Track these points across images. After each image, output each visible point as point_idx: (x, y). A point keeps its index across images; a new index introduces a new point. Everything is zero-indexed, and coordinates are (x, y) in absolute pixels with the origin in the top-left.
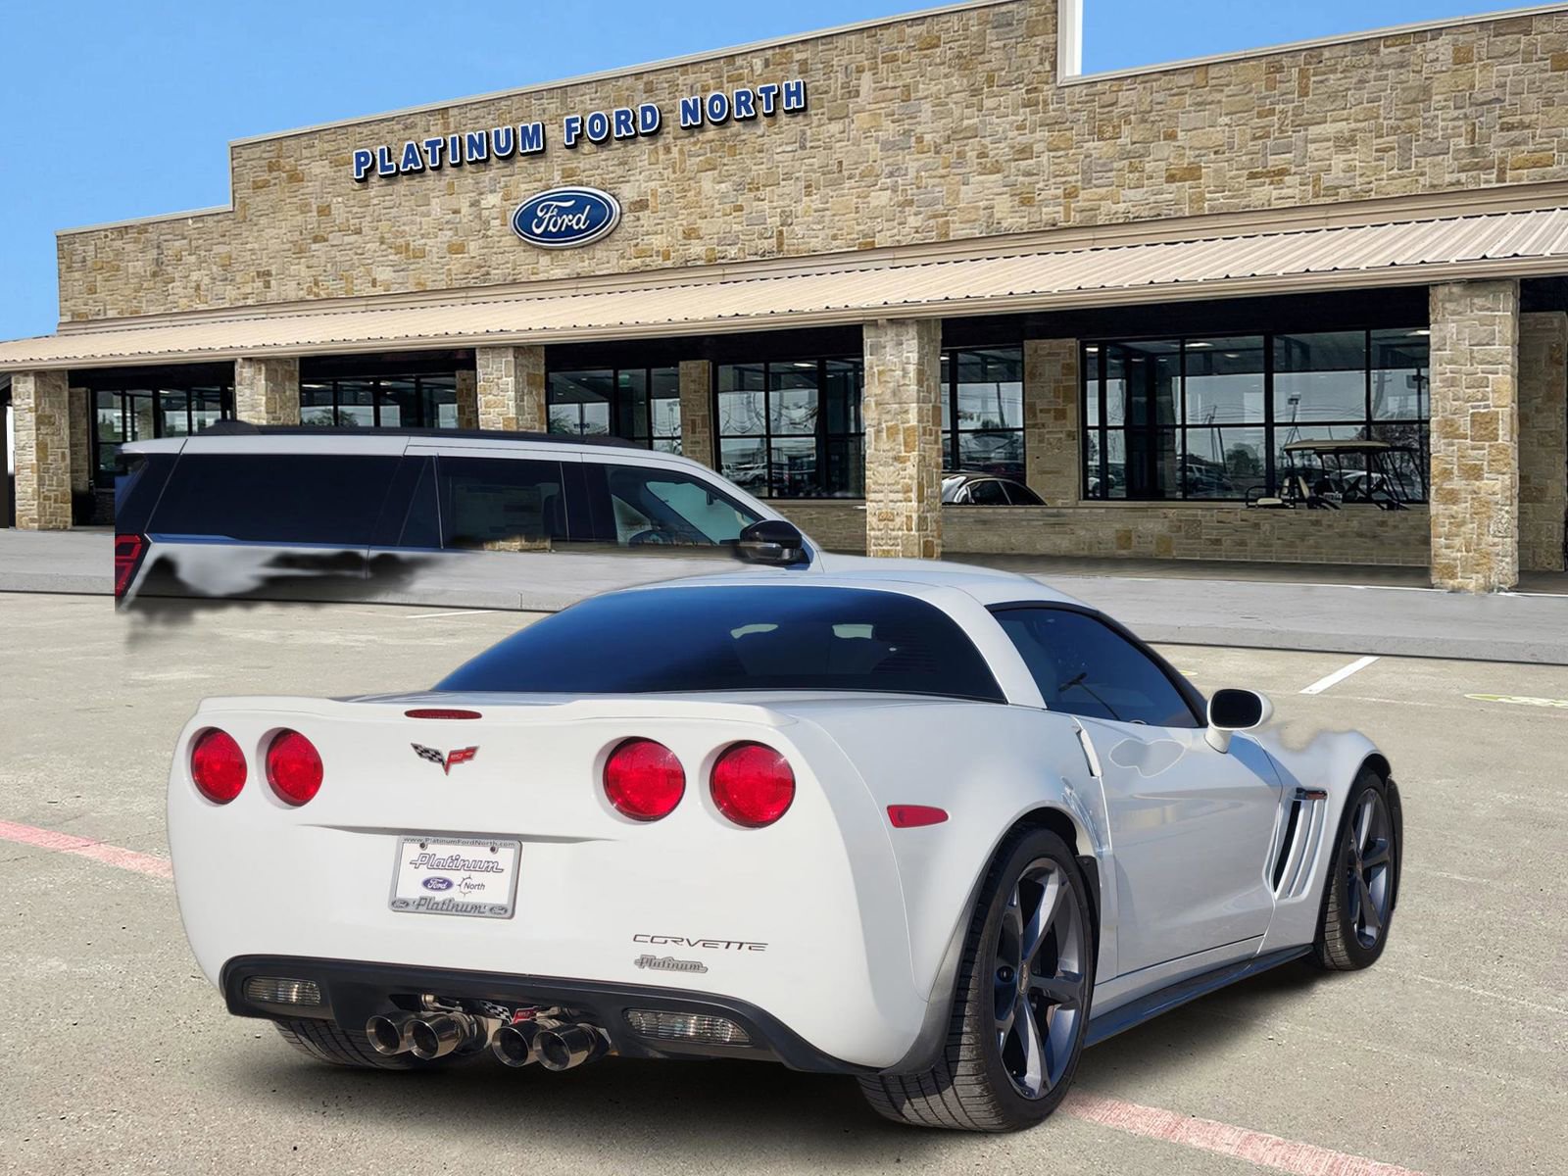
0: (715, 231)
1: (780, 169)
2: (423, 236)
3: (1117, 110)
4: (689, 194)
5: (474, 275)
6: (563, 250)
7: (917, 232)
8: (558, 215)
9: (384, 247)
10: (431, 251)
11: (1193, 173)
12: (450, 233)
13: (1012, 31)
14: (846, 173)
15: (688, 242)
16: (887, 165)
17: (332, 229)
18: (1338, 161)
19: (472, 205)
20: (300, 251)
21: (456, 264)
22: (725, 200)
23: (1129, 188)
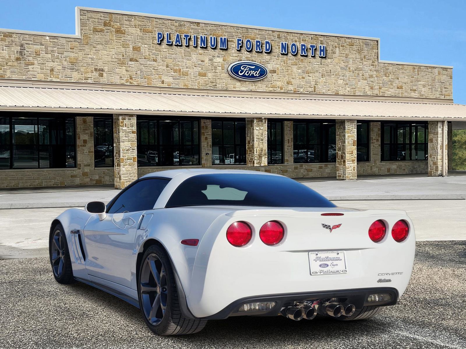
0: (297, 83)
1: (315, 69)
2: (187, 68)
3: (389, 71)
4: (289, 71)
5: (210, 85)
6: (246, 81)
7: (349, 92)
8: (249, 70)
9: (168, 69)
10: (191, 74)
11: (401, 88)
12: (200, 69)
13: (369, 47)
14: (332, 73)
15: (288, 85)
16: (342, 73)
17: (141, 57)
18: (423, 89)
19: (210, 60)
20: (122, 63)
21: (202, 80)
22: (300, 75)
23: (391, 89)
